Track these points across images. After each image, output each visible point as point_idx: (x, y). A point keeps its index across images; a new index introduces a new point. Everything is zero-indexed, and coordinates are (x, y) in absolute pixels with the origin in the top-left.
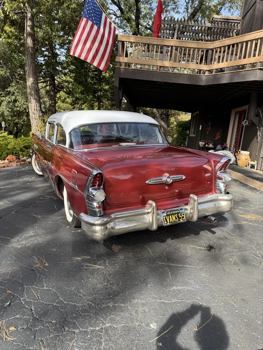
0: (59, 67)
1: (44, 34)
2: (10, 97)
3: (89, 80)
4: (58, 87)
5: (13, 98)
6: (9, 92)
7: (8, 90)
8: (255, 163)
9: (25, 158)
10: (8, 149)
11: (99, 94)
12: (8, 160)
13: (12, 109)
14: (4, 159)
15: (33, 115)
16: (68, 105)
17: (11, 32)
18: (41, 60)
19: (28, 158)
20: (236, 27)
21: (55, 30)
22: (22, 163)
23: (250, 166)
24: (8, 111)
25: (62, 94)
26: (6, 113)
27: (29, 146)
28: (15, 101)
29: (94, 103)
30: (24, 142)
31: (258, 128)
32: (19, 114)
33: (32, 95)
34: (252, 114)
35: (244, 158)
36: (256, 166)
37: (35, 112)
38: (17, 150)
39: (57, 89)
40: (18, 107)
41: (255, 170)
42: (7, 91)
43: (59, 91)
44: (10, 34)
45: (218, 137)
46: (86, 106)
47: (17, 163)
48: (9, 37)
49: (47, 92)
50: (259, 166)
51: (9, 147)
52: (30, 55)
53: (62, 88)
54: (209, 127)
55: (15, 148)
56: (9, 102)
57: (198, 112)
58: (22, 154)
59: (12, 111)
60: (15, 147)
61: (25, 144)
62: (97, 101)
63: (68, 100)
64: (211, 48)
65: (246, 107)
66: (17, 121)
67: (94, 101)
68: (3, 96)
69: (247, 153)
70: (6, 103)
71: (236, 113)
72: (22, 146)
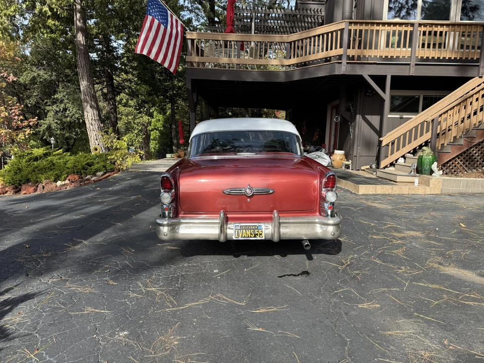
0: (117, 63)
1: (98, 30)
2: (57, 106)
3: (157, 76)
4: (117, 88)
5: (63, 105)
6: (57, 99)
7: (55, 96)
8: (350, 162)
9: (88, 177)
10: (68, 168)
11: (171, 93)
12: (69, 180)
13: (61, 120)
14: (64, 180)
15: (91, 127)
16: (131, 109)
17: (54, 25)
18: (94, 56)
19: (92, 177)
20: (320, 13)
21: (112, 25)
22: (86, 182)
23: (344, 167)
24: (56, 123)
25: (123, 96)
26: (54, 126)
27: (92, 162)
28: (65, 110)
29: (165, 105)
30: (86, 159)
31: (349, 123)
32: (70, 126)
33: (87, 102)
34: (343, 109)
35: (338, 158)
36: (351, 166)
37: (93, 122)
38: (78, 169)
39: (116, 91)
40: (67, 117)
41: (350, 171)
42: (54, 99)
43: (119, 94)
44: (54, 28)
45: (316, 137)
46: (156, 109)
47: (80, 182)
48: (52, 32)
49: (104, 95)
50: (354, 166)
51: (67, 166)
52: (83, 55)
53: (124, 88)
54: (304, 127)
55: (76, 167)
56: (57, 112)
57: (291, 109)
58: (85, 173)
59: (62, 123)
60: (76, 165)
61: (88, 161)
62: (170, 102)
63: (131, 103)
64: (289, 41)
65: (337, 102)
66: (67, 135)
67: (166, 102)
68: (49, 105)
69: (342, 152)
70: (53, 113)
71: (332, 108)
72: (85, 163)
